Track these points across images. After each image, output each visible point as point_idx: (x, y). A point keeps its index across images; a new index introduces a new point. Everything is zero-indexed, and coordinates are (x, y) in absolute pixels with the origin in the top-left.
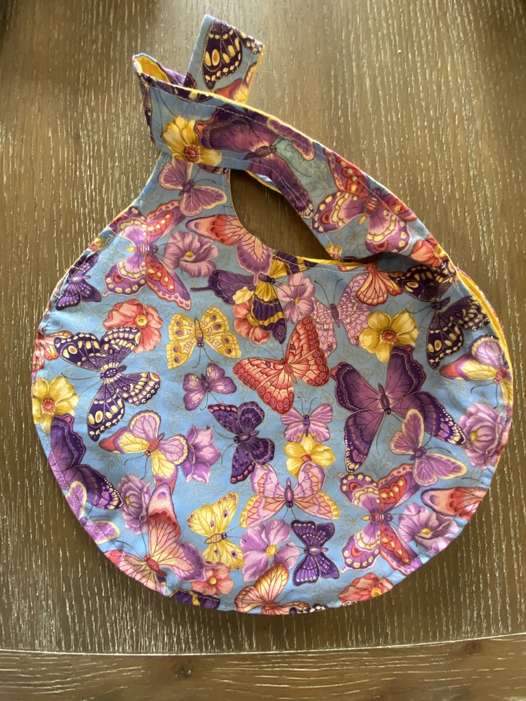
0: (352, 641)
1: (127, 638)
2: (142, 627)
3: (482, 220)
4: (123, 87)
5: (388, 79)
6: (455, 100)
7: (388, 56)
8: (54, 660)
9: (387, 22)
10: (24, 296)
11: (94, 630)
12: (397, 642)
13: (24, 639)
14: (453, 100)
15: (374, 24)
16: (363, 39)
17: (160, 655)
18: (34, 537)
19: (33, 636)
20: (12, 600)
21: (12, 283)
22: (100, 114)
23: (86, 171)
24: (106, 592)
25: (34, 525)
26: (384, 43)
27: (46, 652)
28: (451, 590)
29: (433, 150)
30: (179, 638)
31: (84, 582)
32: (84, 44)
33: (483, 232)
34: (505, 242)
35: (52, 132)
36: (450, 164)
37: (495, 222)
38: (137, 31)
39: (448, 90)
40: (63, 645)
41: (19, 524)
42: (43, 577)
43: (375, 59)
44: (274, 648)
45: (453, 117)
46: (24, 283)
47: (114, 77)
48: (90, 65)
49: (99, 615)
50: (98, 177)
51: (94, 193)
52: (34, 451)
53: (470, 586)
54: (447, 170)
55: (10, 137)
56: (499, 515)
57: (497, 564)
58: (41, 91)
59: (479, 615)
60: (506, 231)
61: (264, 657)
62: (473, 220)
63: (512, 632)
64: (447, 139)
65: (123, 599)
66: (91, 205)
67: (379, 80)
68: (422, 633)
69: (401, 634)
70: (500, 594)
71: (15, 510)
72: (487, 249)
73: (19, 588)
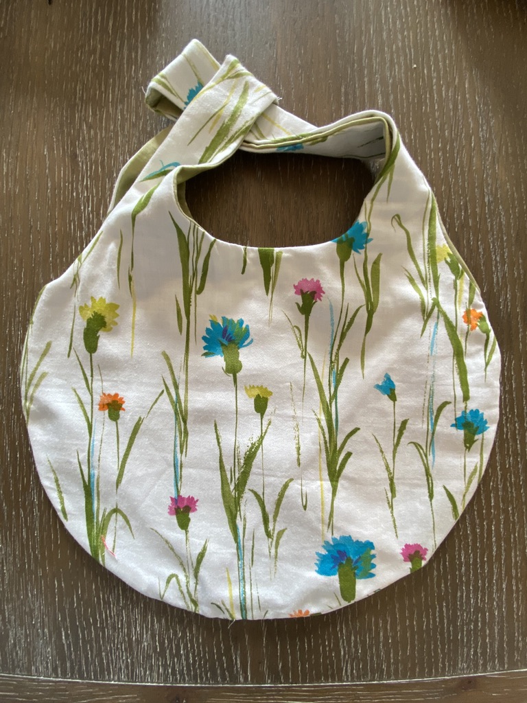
0: (347, 676)
1: (123, 667)
2: (137, 658)
3: (496, 249)
4: (122, 102)
5: (402, 96)
6: (472, 120)
7: (402, 71)
8: (50, 686)
9: (402, 33)
10: (19, 322)
11: (90, 659)
12: (393, 677)
13: (21, 664)
14: (470, 120)
15: (389, 35)
16: (376, 52)
17: (155, 684)
18: (29, 566)
19: (31, 662)
20: (9, 627)
21: (7, 308)
22: (98, 131)
23: (83, 192)
24: (102, 623)
25: (29, 555)
26: (398, 57)
27: (42, 678)
28: (448, 628)
29: (447, 174)
30: (173, 669)
31: (79, 612)
32: (81, 54)
33: (497, 262)
34: (519, 273)
35: (48, 151)
36: (463, 188)
37: (510, 252)
38: (137, 41)
39: (465, 108)
40: (59, 672)
41: (14, 554)
42: (38, 606)
43: (388, 74)
44: (269, 681)
45: (469, 137)
46: (19, 309)
47: (113, 91)
48: (88, 79)
49: (95, 645)
50: (95, 199)
51: (91, 216)
52: (29, 481)
53: (468, 624)
54: (461, 195)
55: (4, 155)
56: (501, 554)
57: (497, 602)
58: (36, 105)
59: (476, 652)
60: (520, 261)
61: (259, 690)
62: (487, 249)
63: (508, 669)
64: (461, 162)
65: (119, 630)
66: (89, 228)
67: (392, 97)
68: (418, 670)
69: (396, 670)
70: (498, 632)
71: (10, 539)
72: (500, 280)
73: (15, 616)
